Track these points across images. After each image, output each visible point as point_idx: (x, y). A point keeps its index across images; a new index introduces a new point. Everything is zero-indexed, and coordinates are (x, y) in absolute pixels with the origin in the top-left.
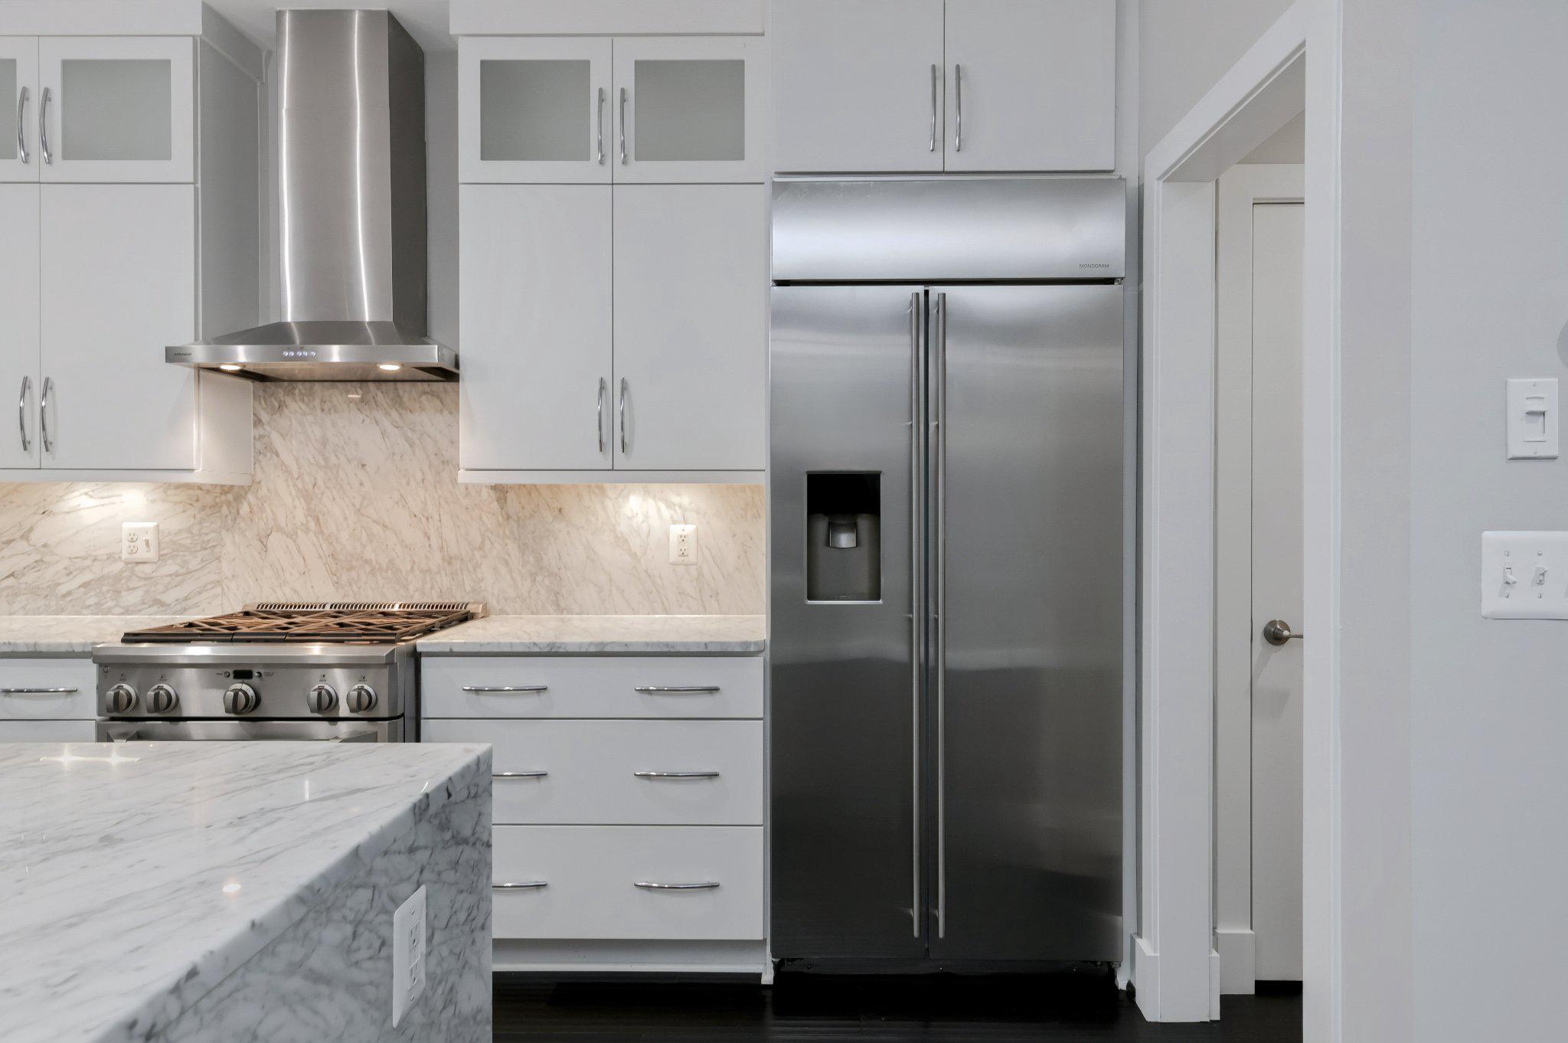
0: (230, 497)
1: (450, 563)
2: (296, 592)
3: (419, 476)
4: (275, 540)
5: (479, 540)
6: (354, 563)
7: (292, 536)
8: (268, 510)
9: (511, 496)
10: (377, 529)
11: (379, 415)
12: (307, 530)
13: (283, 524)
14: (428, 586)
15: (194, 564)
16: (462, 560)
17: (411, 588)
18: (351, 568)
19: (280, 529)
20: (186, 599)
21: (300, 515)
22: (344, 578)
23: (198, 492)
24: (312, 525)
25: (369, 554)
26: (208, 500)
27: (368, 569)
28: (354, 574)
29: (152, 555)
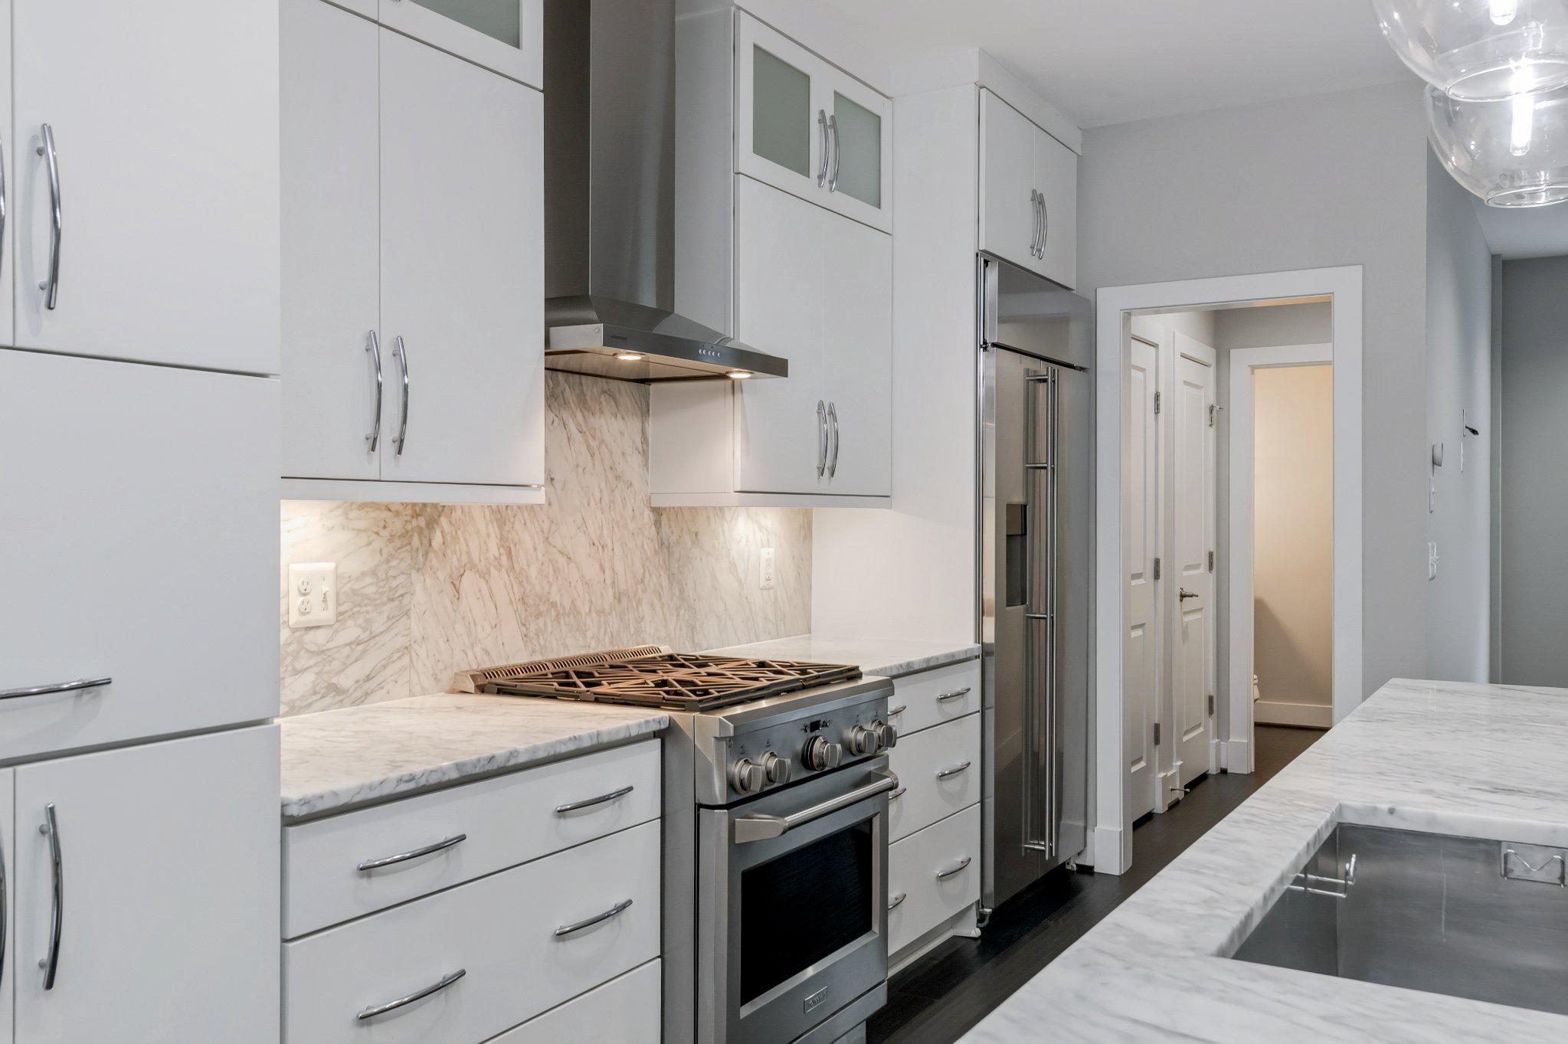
0: (422, 522)
1: (619, 601)
2: (487, 652)
3: (598, 496)
4: (468, 582)
5: (641, 571)
6: (542, 608)
7: (485, 575)
8: (462, 540)
9: (664, 518)
10: (562, 561)
11: (565, 414)
12: (499, 569)
13: (475, 555)
14: (602, 631)
15: (379, 625)
16: (629, 596)
17: (589, 634)
18: (539, 615)
19: (473, 566)
20: (369, 678)
21: (494, 550)
22: (533, 628)
23: (387, 515)
24: (504, 559)
25: (555, 597)
26: (397, 525)
27: (554, 613)
28: (541, 621)
29: (328, 615)
